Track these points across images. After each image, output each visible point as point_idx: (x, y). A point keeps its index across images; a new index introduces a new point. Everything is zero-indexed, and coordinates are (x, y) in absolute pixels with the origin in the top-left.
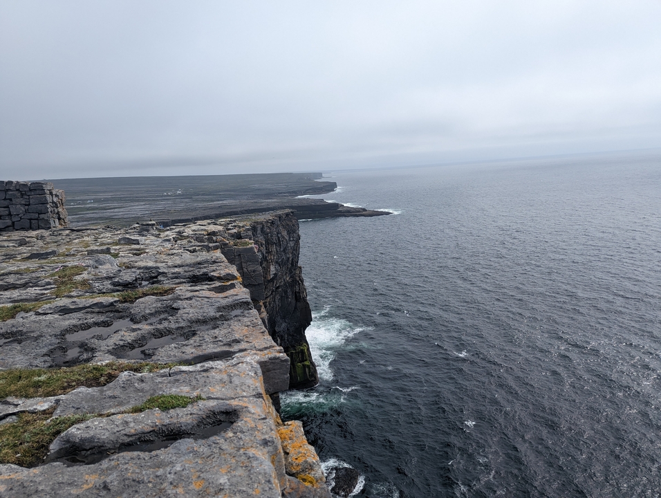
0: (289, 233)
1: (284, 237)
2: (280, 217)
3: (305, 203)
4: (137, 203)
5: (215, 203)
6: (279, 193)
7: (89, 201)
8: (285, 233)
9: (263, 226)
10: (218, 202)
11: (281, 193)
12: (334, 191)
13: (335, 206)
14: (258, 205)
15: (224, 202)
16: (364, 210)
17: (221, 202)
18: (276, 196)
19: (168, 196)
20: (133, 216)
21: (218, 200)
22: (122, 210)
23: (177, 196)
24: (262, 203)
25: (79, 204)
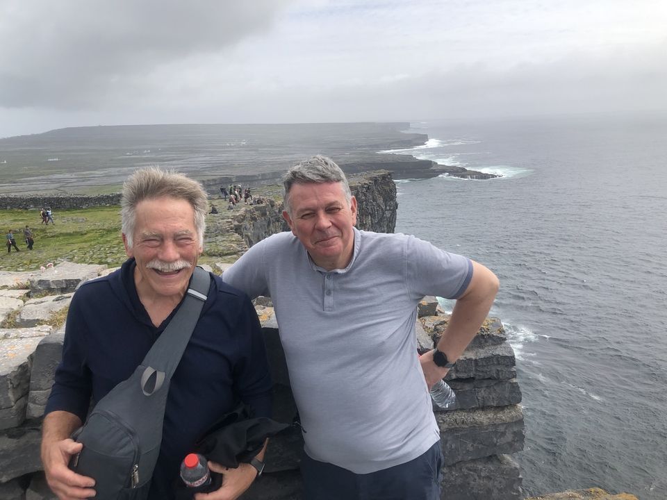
0: (385, 201)
1: (379, 206)
2: (376, 180)
4: (197, 155)
7: (145, 152)
8: (381, 201)
9: (358, 192)
12: (423, 144)
13: (428, 164)
16: (464, 169)
19: (231, 147)
20: (193, 169)
21: (288, 154)
22: (180, 162)
23: (242, 147)
25: (135, 154)
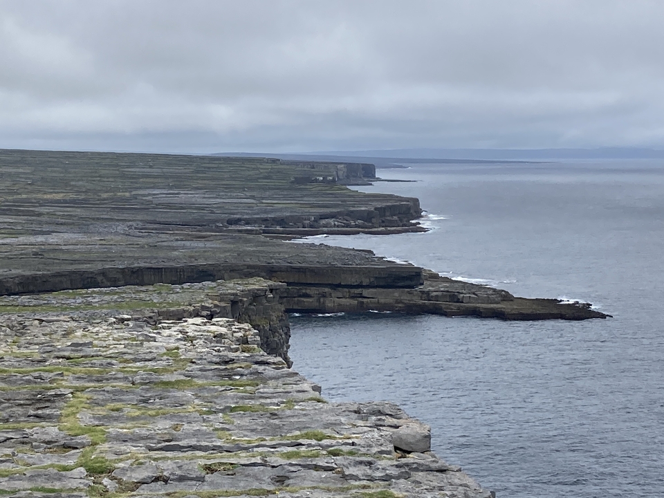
3: (312, 260)
5: (22, 239)
6: (231, 222)
10: (32, 239)
11: (237, 222)
13: (409, 277)
14: (161, 254)
15: (53, 239)
16: (506, 297)
17: (40, 239)
18: (219, 230)
24: (174, 249)
